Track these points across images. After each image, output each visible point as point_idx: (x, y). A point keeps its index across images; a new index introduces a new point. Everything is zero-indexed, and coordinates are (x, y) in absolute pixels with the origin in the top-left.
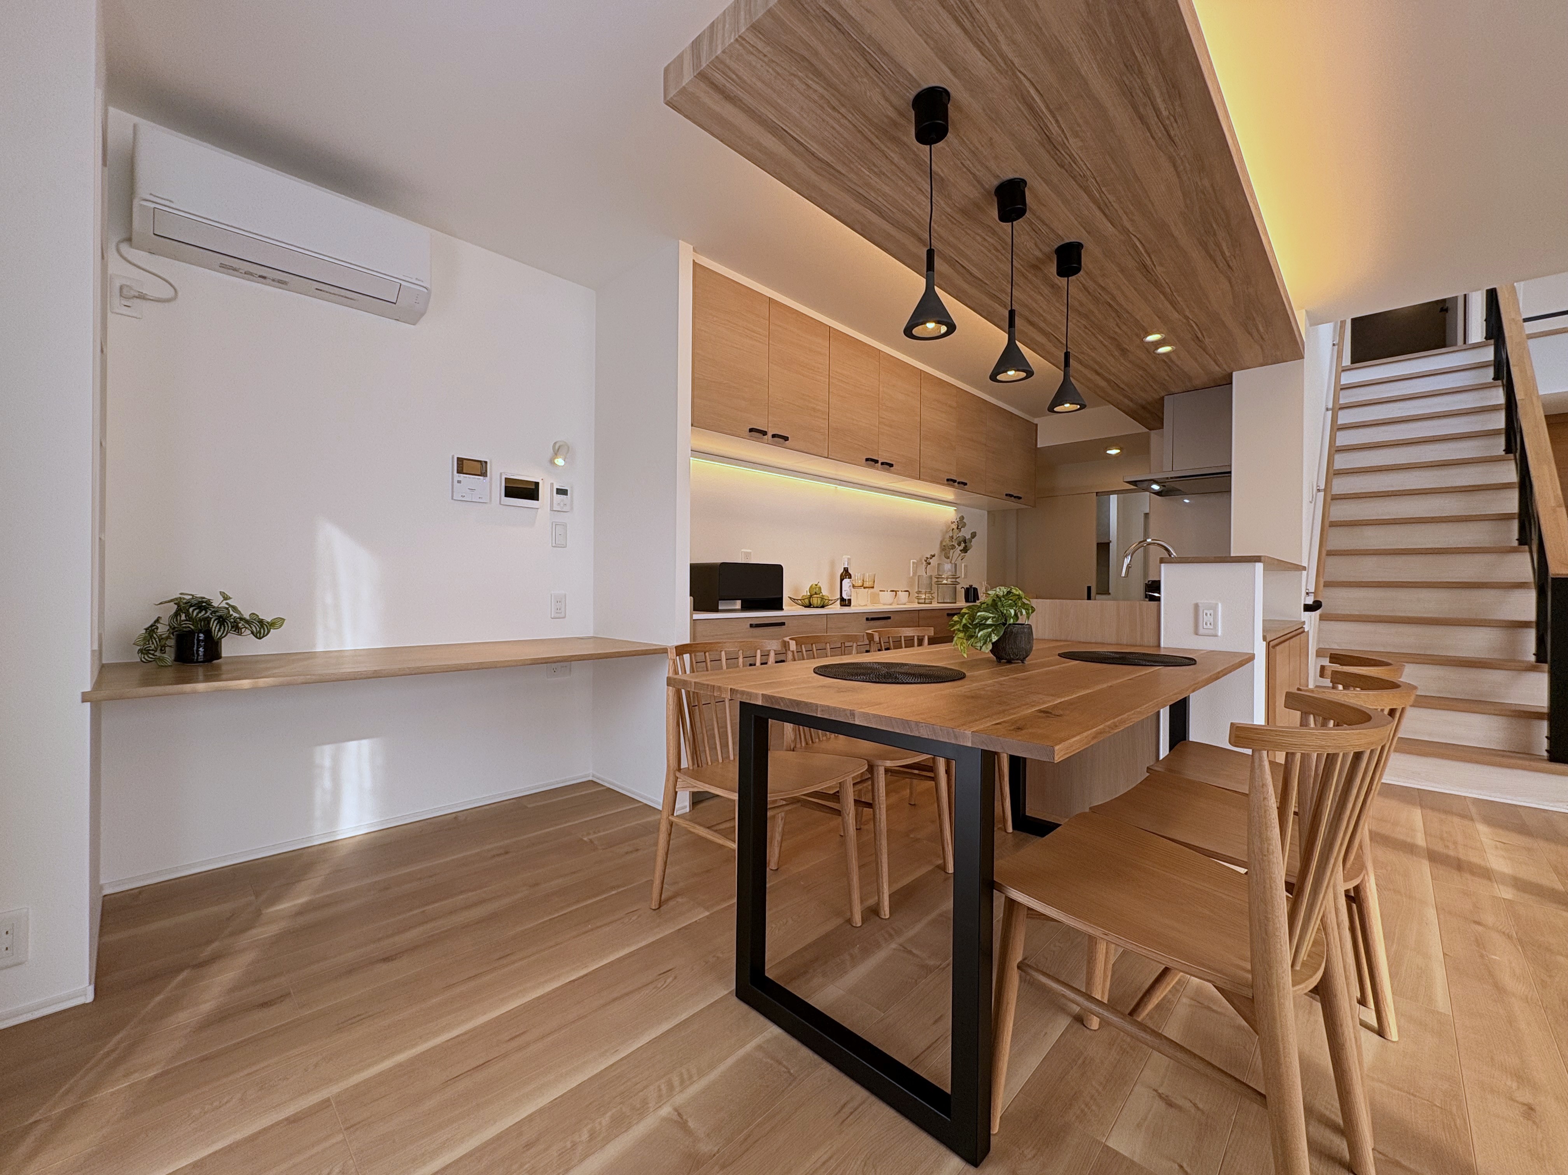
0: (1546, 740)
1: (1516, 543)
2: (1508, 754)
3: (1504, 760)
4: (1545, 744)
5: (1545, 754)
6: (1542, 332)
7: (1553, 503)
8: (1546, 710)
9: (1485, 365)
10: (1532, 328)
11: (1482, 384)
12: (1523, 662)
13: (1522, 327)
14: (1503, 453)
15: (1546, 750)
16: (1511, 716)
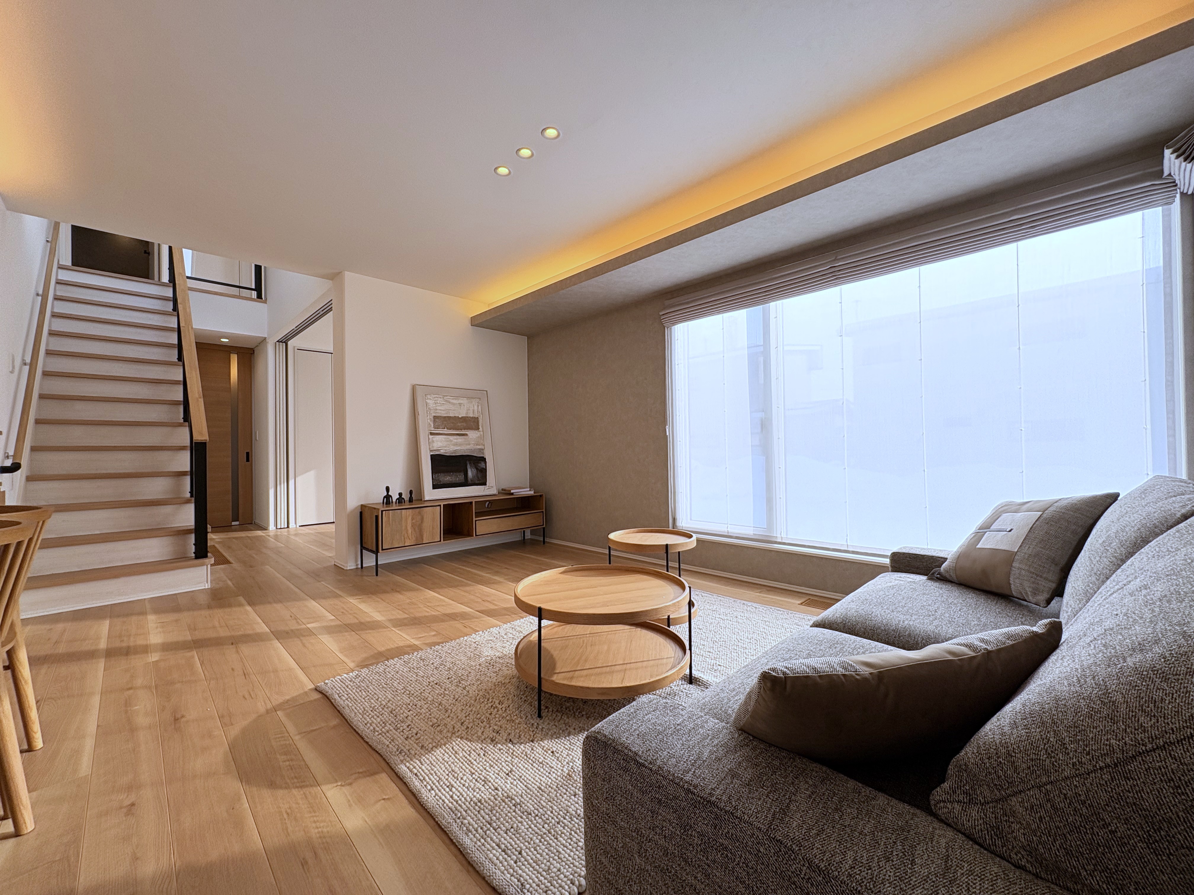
0: (193, 547)
1: (182, 421)
2: (172, 561)
3: (172, 565)
4: (193, 548)
5: (193, 555)
6: (200, 289)
7: (197, 395)
8: (193, 527)
9: (166, 298)
10: (191, 283)
11: (163, 311)
12: (183, 498)
13: (185, 282)
14: (177, 360)
15: (194, 553)
16: (175, 535)
